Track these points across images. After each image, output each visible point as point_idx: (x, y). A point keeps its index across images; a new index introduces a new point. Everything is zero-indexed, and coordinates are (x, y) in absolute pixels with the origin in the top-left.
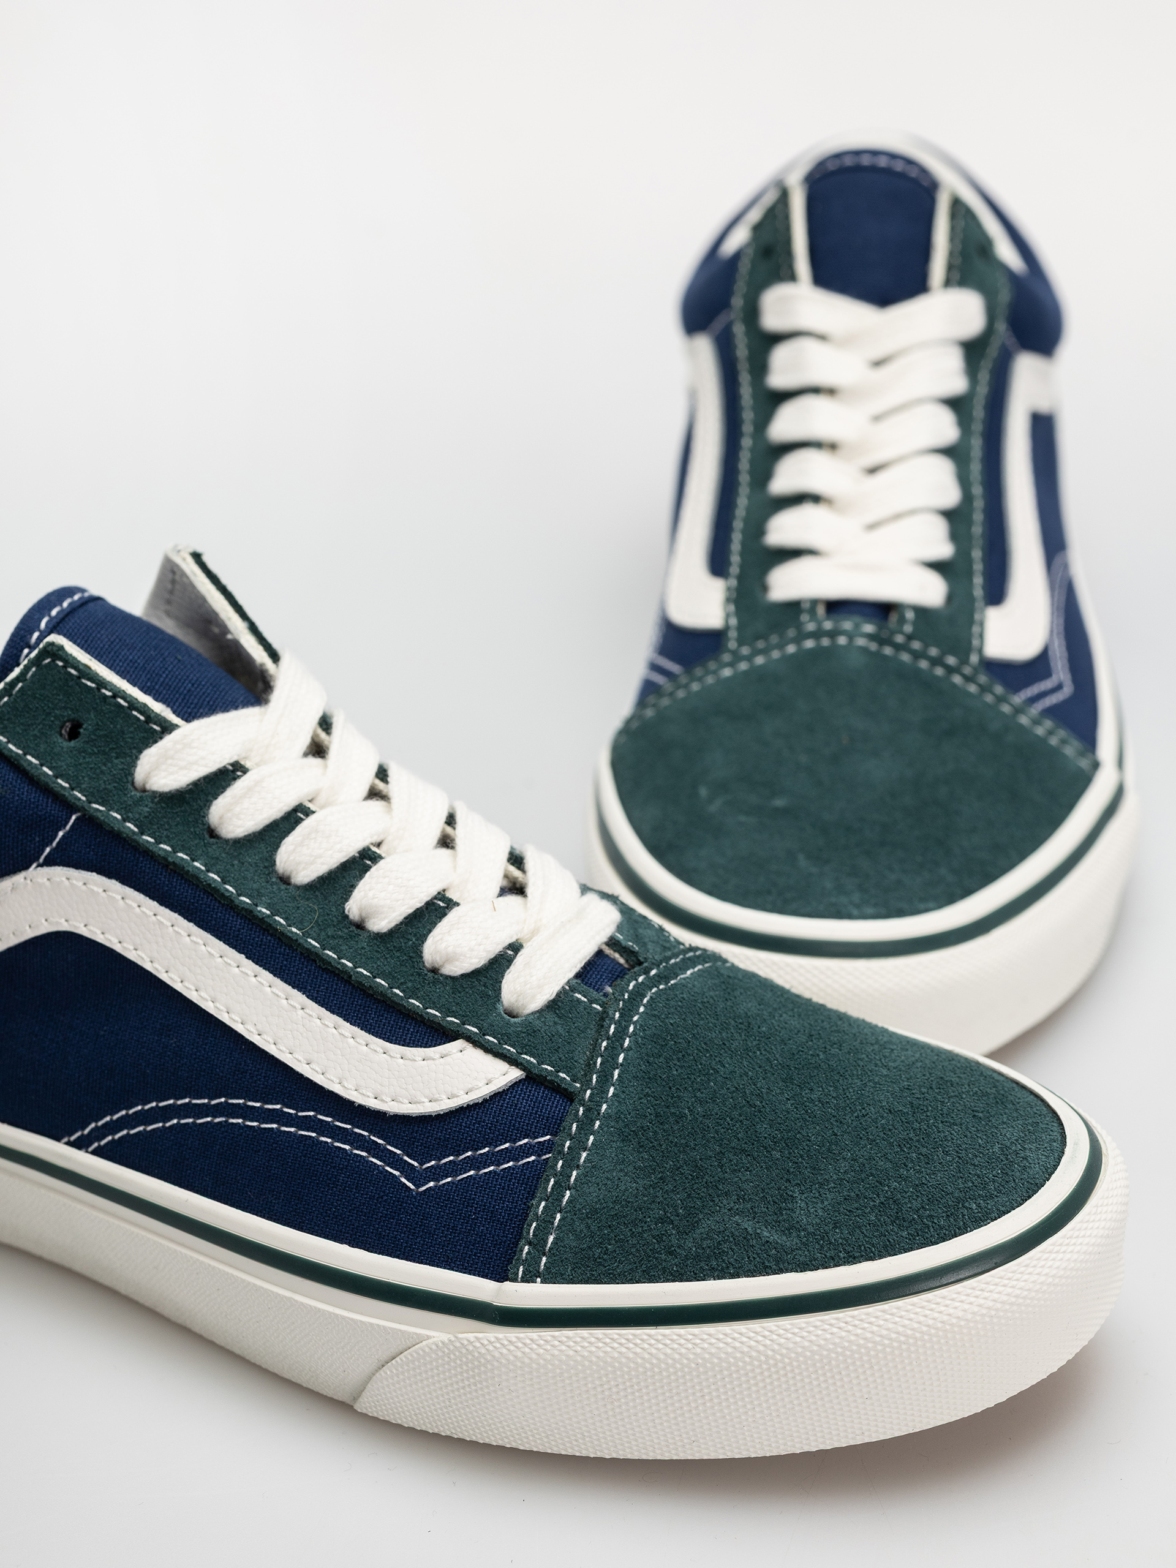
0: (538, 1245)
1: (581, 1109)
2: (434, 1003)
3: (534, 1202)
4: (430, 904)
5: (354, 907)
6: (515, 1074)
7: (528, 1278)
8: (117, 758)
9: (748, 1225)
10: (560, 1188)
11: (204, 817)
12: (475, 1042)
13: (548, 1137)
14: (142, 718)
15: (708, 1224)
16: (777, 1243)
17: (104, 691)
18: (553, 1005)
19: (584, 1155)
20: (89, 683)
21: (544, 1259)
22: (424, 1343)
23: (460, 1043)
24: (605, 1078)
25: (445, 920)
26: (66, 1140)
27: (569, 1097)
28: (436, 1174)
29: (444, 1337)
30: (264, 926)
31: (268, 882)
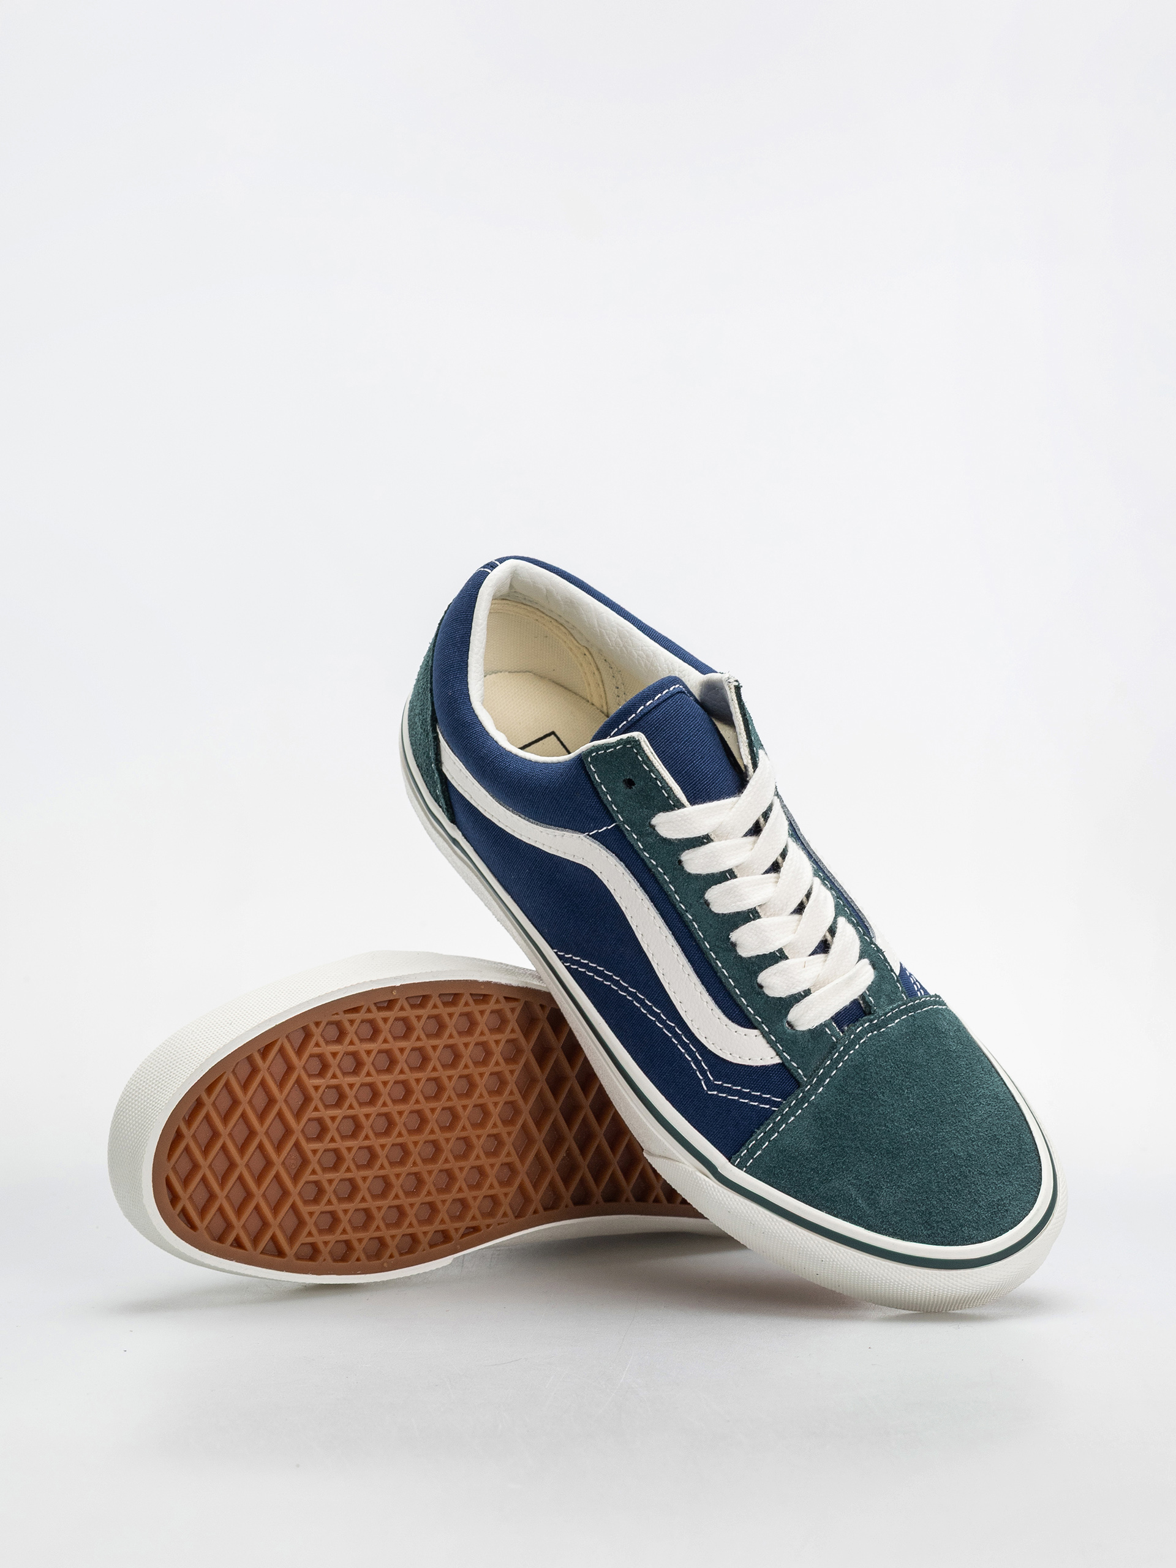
0: (751, 1153)
1: (801, 1094)
2: (753, 1006)
3: (758, 1132)
4: (772, 954)
5: (734, 936)
6: (777, 1060)
7: (740, 1166)
8: (646, 809)
9: (854, 1193)
10: (773, 1131)
11: (679, 855)
12: (765, 1035)
13: (780, 1100)
14: (666, 795)
15: (836, 1184)
16: (863, 1209)
17: (652, 774)
18: (811, 1032)
19: (792, 1118)
20: (646, 768)
21: (751, 1161)
22: (681, 1164)
23: (756, 1032)
24: (821, 1080)
25: (776, 966)
26: (555, 951)
27: (798, 1084)
28: (720, 1089)
29: (691, 1169)
30: (686, 925)
31: (697, 901)
